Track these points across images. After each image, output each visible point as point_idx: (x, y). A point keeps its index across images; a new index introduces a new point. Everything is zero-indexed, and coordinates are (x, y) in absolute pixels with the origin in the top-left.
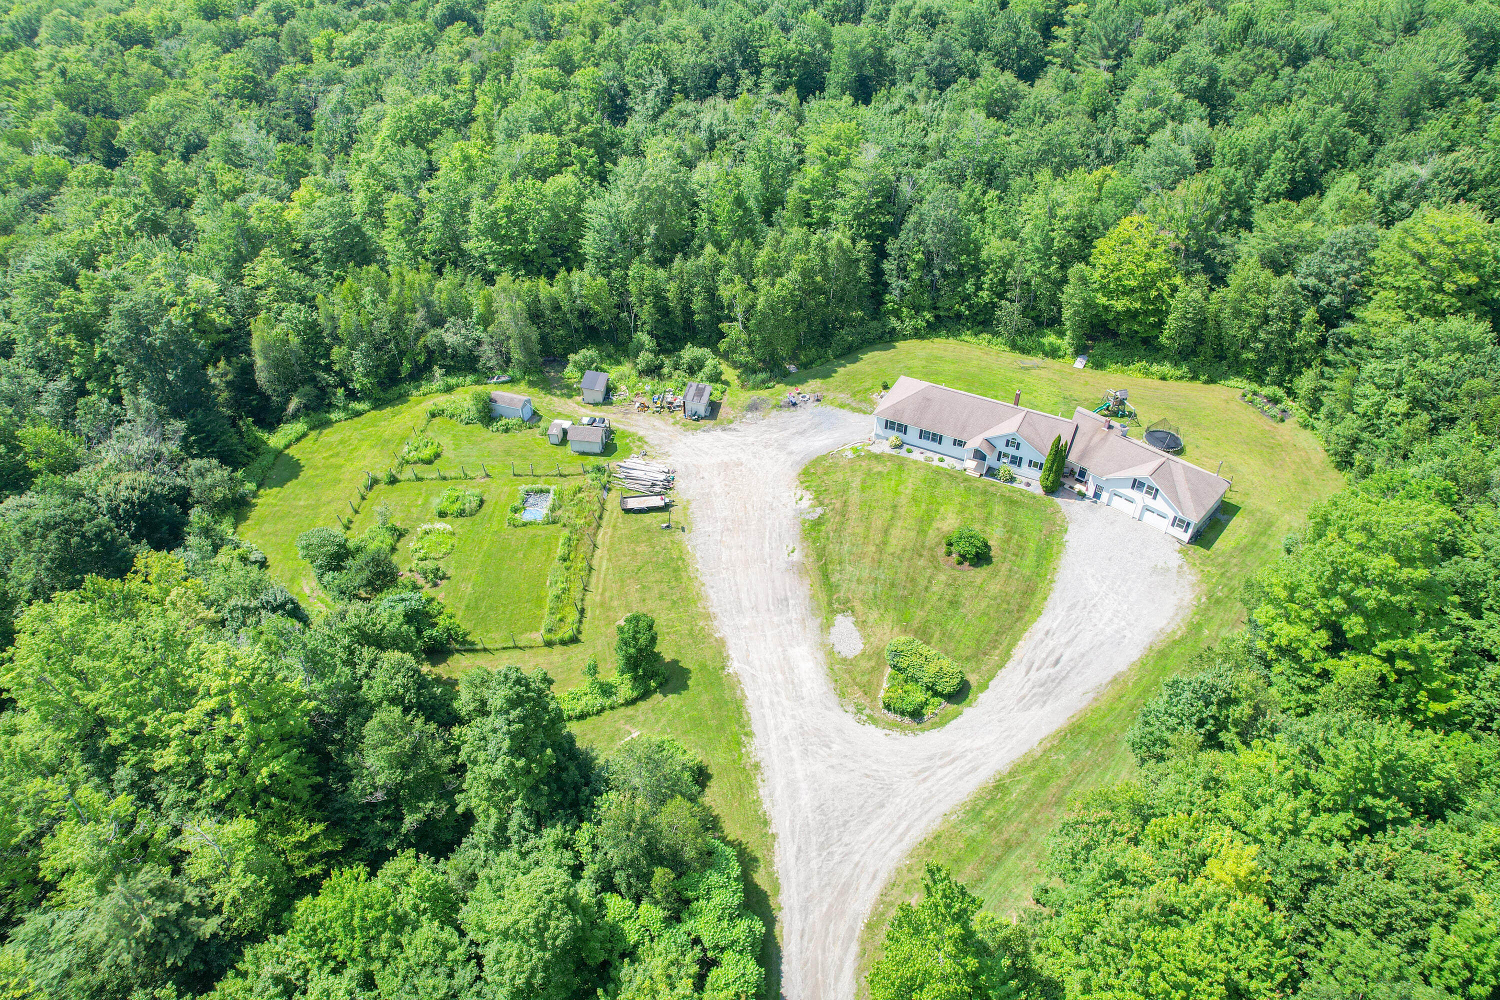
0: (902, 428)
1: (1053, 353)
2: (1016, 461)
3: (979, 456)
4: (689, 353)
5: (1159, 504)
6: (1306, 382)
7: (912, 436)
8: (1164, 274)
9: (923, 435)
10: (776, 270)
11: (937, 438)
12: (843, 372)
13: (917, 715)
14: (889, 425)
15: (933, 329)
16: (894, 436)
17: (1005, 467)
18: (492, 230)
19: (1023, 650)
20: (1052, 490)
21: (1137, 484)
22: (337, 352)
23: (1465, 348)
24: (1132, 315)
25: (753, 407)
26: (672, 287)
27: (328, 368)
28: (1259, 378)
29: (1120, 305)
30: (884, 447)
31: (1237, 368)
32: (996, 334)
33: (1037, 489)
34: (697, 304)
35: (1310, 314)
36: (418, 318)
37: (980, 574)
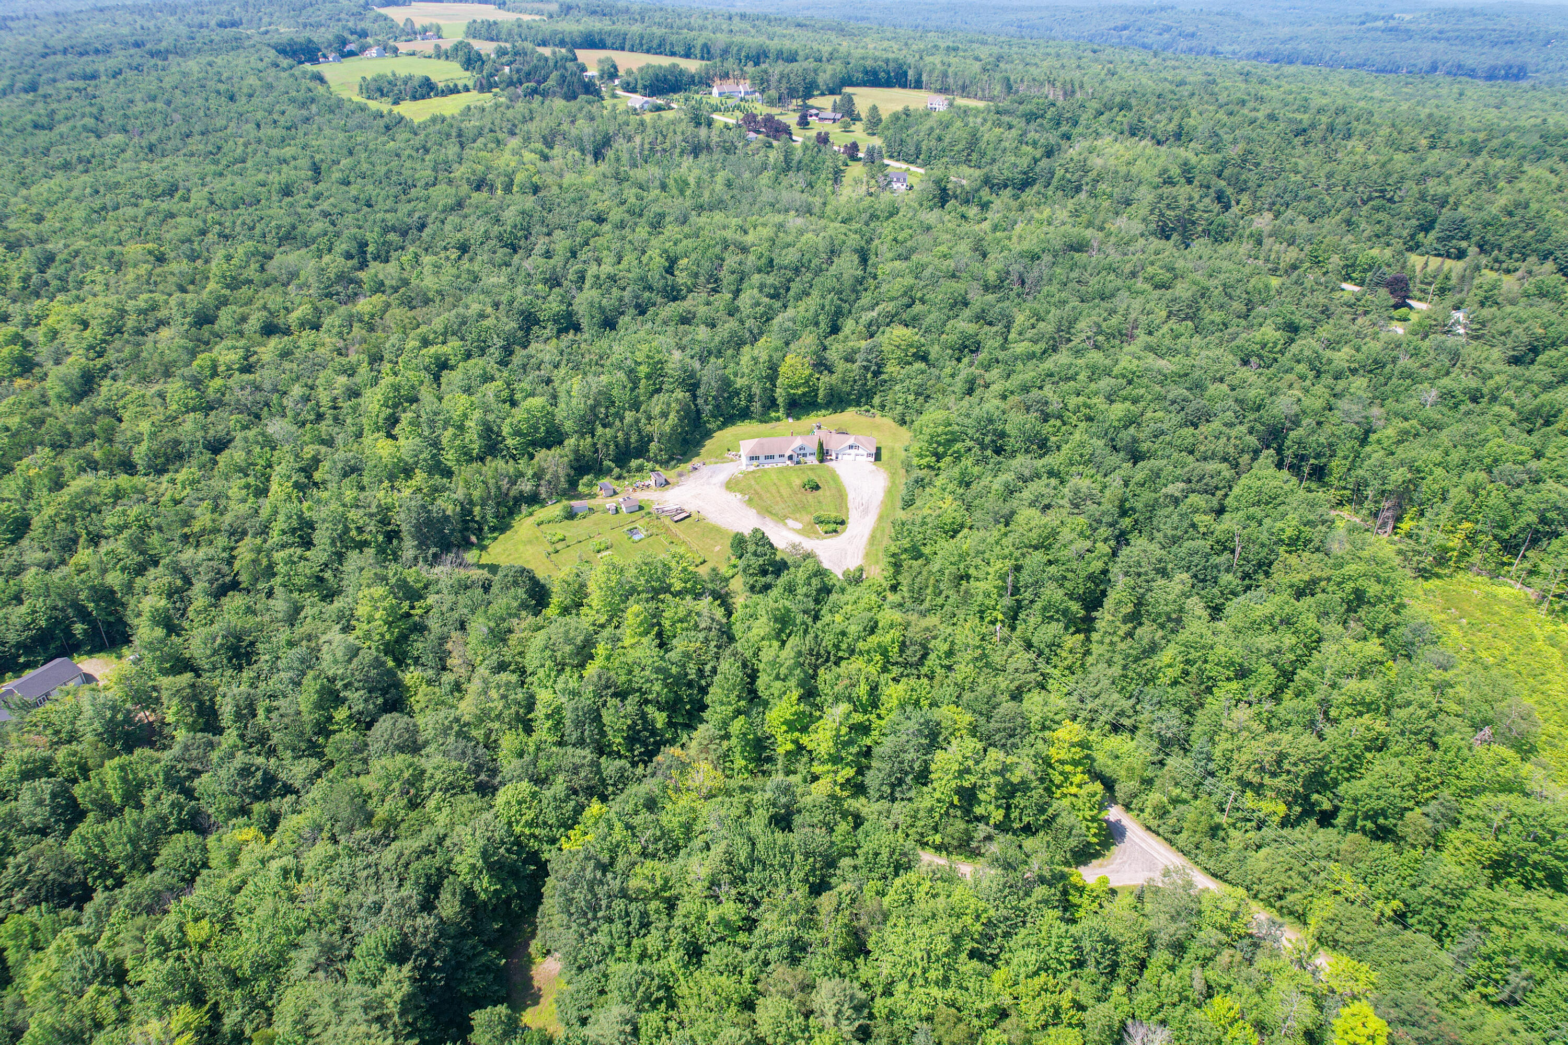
0: (757, 458)
1: (778, 419)
2: (804, 455)
3: (790, 458)
4: (634, 463)
5: (861, 451)
6: (876, 400)
7: (762, 459)
8: (811, 375)
9: (766, 457)
10: (664, 415)
11: (772, 457)
12: (703, 451)
13: (835, 531)
14: (752, 458)
15: (724, 425)
16: (755, 463)
17: (802, 459)
18: (517, 433)
19: (850, 505)
20: (821, 461)
21: (851, 447)
22: (477, 510)
23: (923, 372)
24: (804, 394)
25: (680, 475)
26: (620, 434)
27: (473, 520)
28: (858, 404)
29: (799, 392)
30: (752, 468)
31: (849, 404)
32: (751, 418)
33: (816, 462)
34: (634, 438)
35: (869, 375)
36: (505, 484)
37: (820, 492)
